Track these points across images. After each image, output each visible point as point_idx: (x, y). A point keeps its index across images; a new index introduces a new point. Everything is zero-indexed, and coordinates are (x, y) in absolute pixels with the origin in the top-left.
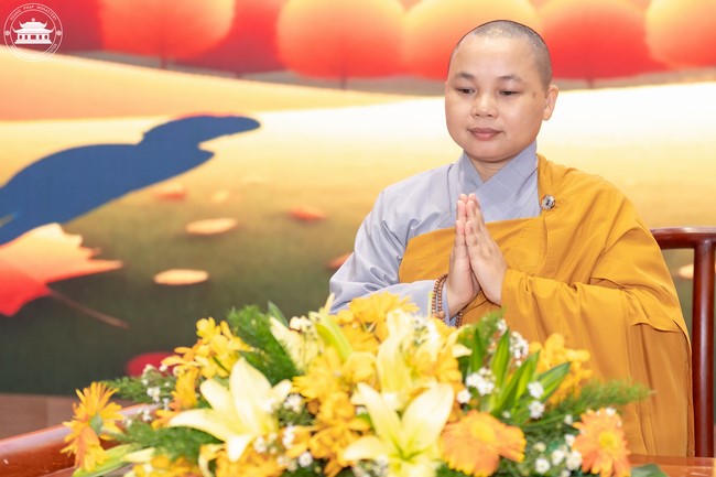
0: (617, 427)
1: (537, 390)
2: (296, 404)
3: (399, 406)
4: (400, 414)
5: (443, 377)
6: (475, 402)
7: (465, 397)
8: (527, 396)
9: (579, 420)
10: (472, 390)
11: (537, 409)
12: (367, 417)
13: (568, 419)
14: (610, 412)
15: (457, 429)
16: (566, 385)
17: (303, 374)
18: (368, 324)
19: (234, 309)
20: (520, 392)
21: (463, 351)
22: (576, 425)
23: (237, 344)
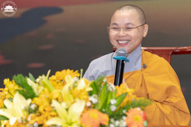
0: (140, 114)
1: (113, 102)
2: (33, 107)
3: (66, 107)
4: (67, 110)
5: (81, 98)
6: (92, 106)
7: (89, 104)
8: (110, 104)
9: (128, 112)
10: (91, 102)
11: (113, 108)
12: (55, 111)
13: (124, 111)
14: (138, 109)
15: (85, 115)
16: (125, 100)
17: (38, 97)
18: (62, 80)
19: (15, 75)
20: (108, 102)
21: (90, 89)
22: (127, 114)
23: (17, 87)
